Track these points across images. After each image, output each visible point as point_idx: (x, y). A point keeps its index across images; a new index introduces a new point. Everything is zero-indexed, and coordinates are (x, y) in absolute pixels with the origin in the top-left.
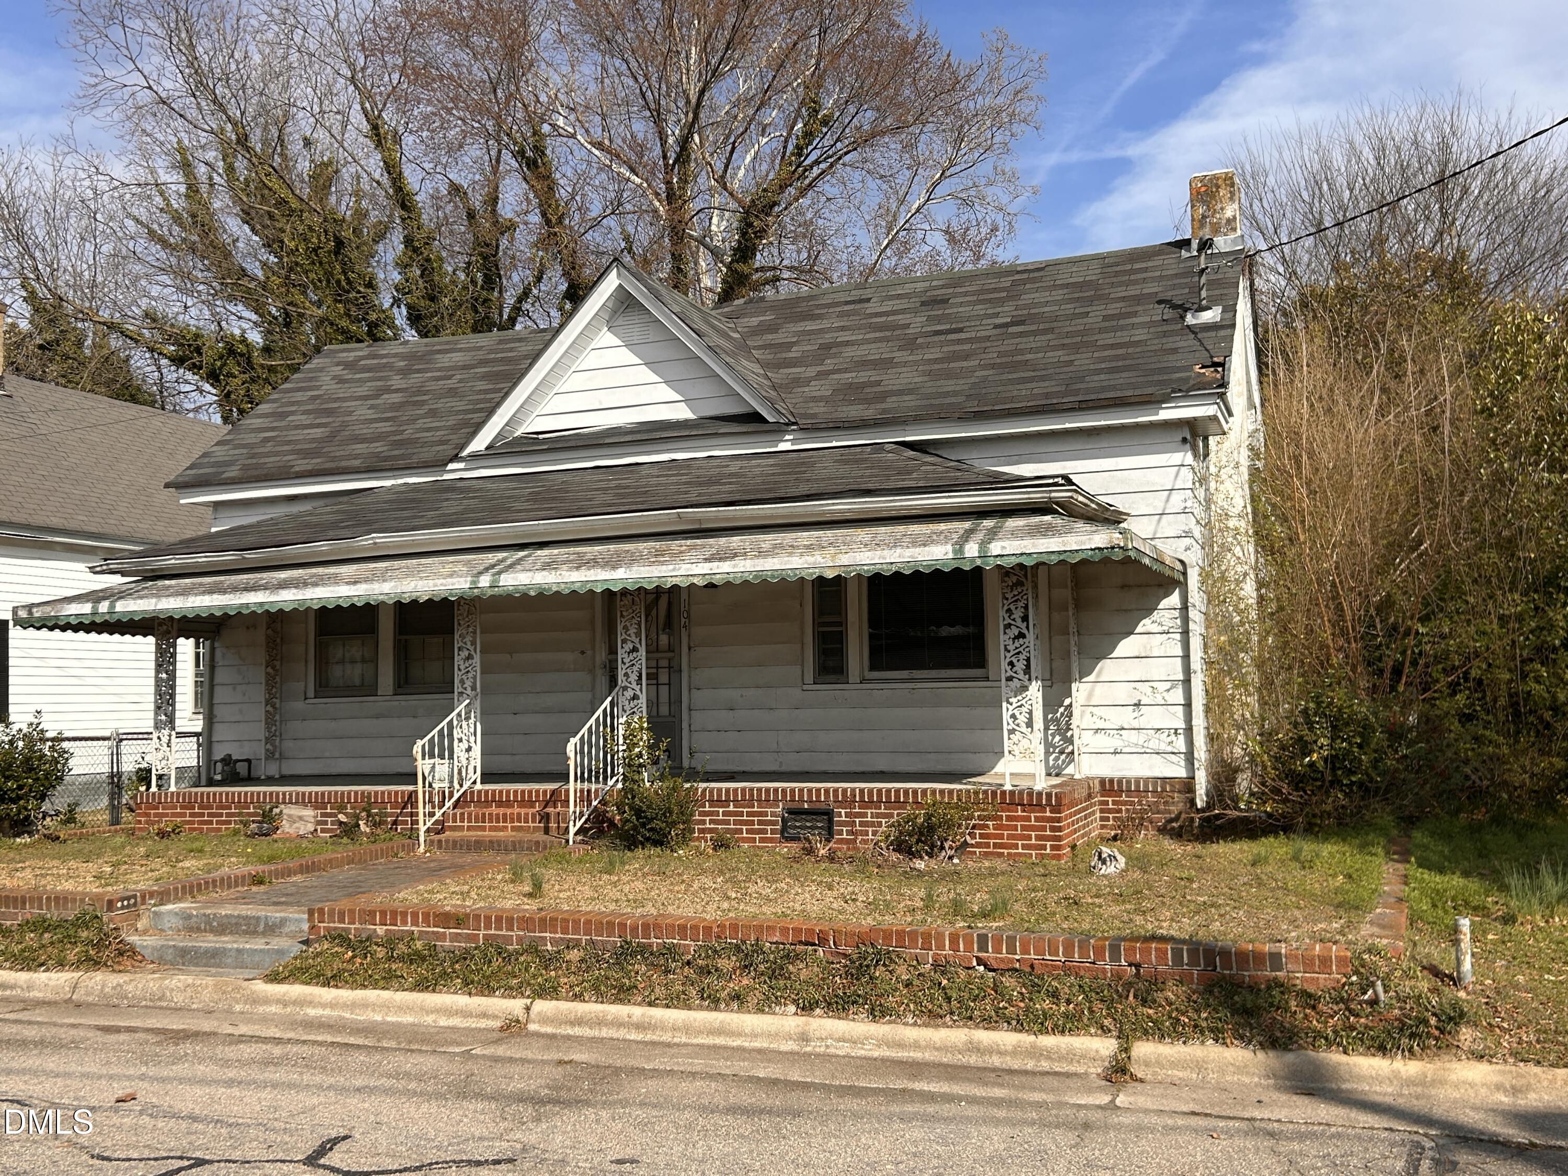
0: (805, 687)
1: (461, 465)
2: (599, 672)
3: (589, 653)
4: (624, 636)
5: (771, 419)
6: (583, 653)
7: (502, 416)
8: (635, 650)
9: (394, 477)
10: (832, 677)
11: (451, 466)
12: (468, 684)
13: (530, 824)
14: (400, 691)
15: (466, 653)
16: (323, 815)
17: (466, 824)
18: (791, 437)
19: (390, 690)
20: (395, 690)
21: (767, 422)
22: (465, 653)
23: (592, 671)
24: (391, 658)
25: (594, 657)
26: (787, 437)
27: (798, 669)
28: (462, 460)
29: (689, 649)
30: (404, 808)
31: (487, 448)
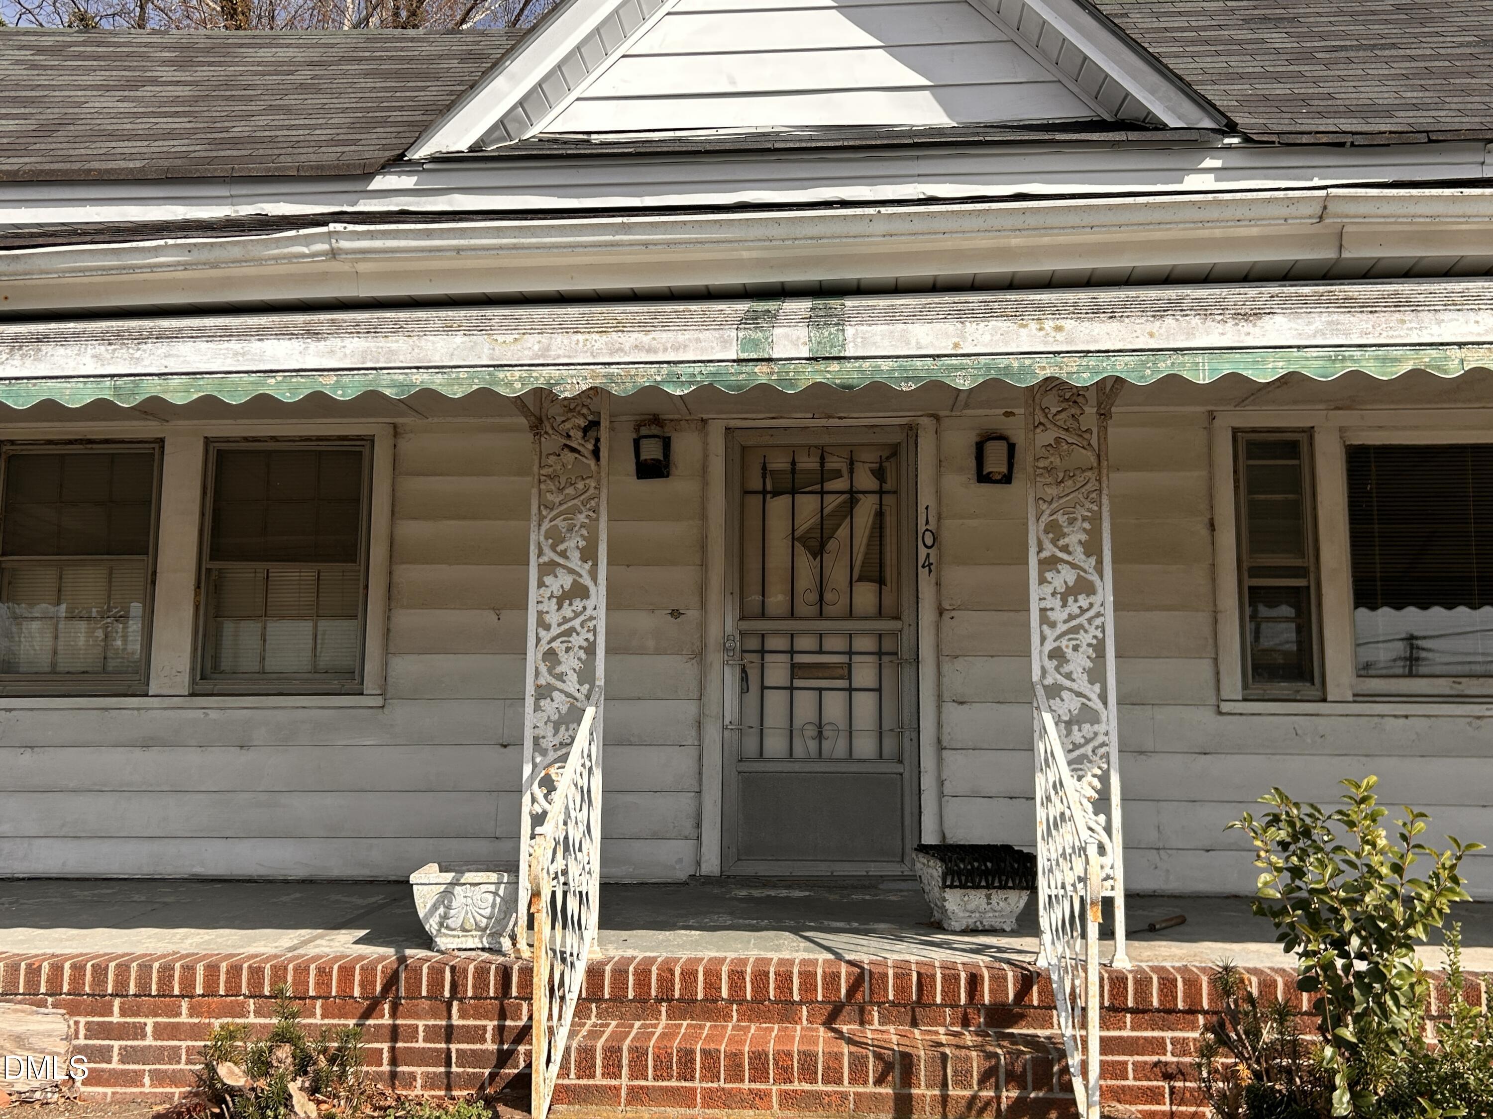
0: (1225, 707)
1: (408, 182)
2: (715, 658)
3: (692, 614)
4: (1050, 550)
5: (1172, 123)
6: (676, 614)
7: (515, 80)
8: (1084, 587)
9: (231, 200)
10: (1283, 687)
11: (379, 183)
12: (570, 663)
13: (846, 1087)
14: (207, 686)
15: (567, 581)
16: (93, 1031)
17: (624, 1081)
18: (1218, 163)
19: (183, 683)
20: (193, 682)
21: (1164, 127)
22: (561, 582)
23: (700, 655)
24: (187, 612)
25: (703, 626)
26: (1208, 163)
27: (1205, 667)
28: (415, 166)
29: (941, 612)
30: (368, 1014)
31: (471, 149)
